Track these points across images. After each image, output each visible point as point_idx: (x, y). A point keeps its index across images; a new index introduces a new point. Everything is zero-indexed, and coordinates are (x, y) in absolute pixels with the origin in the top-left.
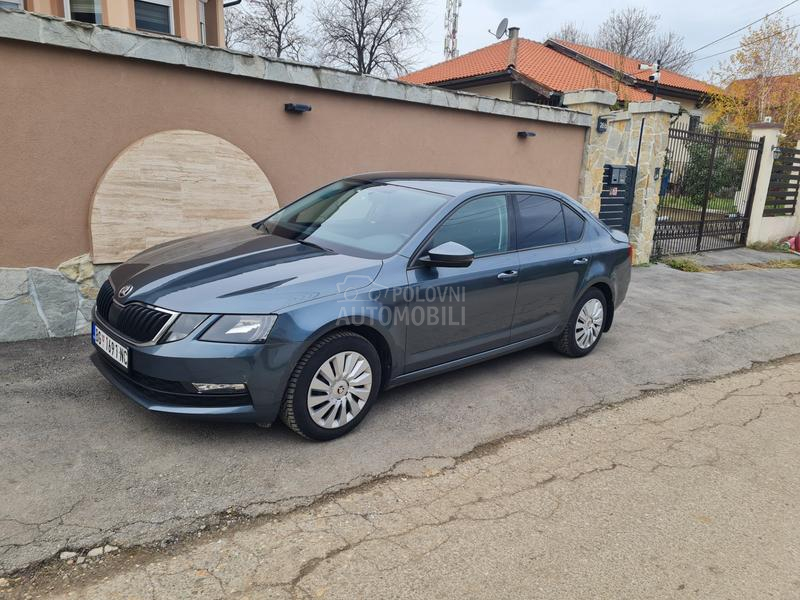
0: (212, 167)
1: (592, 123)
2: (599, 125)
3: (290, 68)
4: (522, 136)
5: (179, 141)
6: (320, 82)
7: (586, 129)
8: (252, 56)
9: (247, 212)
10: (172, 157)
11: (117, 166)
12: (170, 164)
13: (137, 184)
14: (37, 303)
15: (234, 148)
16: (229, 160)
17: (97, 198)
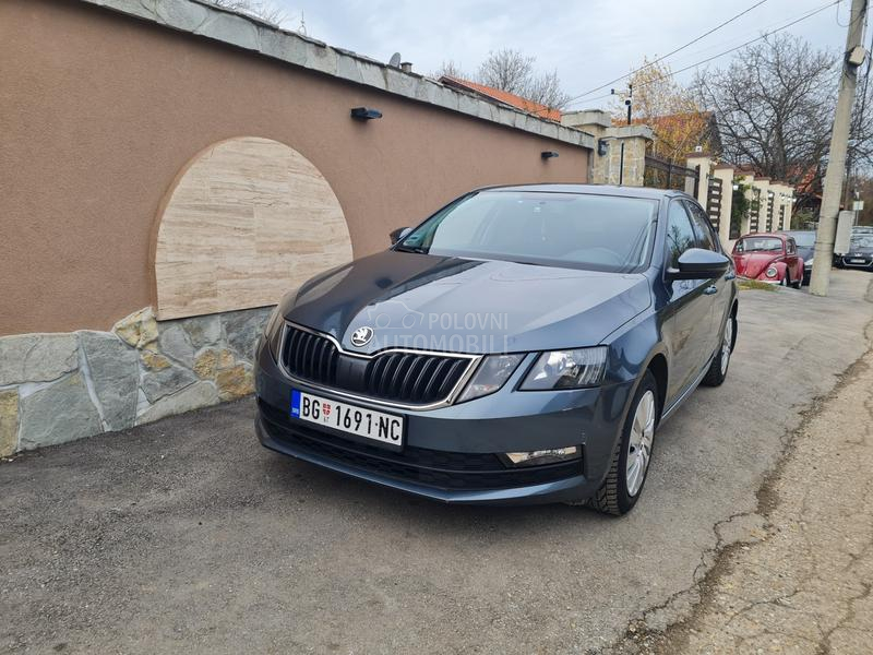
0: (284, 186)
1: (594, 145)
2: (600, 147)
3: (359, 64)
4: (546, 156)
5: (250, 151)
6: (387, 83)
7: (589, 151)
8: (323, 46)
9: (319, 244)
10: (245, 172)
11: (185, 183)
12: (241, 181)
13: (207, 208)
14: (89, 383)
15: (306, 162)
16: (302, 177)
17: (162, 227)
